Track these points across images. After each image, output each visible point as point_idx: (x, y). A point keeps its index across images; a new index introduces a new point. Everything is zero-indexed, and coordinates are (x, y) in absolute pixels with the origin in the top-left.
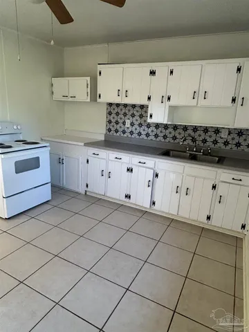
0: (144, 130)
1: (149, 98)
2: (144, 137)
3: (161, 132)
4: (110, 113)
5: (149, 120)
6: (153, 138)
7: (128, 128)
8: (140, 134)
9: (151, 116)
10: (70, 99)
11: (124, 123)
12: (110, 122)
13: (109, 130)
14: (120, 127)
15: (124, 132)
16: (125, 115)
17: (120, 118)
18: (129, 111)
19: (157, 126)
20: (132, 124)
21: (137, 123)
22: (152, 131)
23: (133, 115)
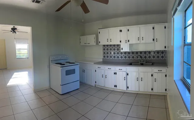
0: (120, 55)
1: (121, 42)
2: (120, 58)
3: (127, 55)
4: (104, 49)
5: (121, 51)
6: (124, 58)
7: (113, 55)
8: (118, 57)
9: (122, 49)
10: (88, 45)
11: (111, 53)
12: (104, 53)
13: (104, 57)
14: (109, 55)
15: (111, 57)
16: (111, 49)
17: (109, 51)
18: (113, 47)
19: (125, 53)
20: (114, 53)
21: (116, 53)
22: (123, 55)
23: (114, 50)
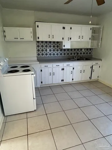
0: (56, 52)
1: (63, 39)
2: (56, 55)
4: (38, 46)
7: (48, 52)
8: (54, 54)
9: (64, 46)
11: (46, 50)
12: (39, 50)
13: (39, 54)
14: (44, 52)
15: (46, 54)
16: (46, 46)
17: (44, 48)
18: (48, 44)
20: (50, 50)
21: (52, 50)
22: (59, 52)
23: (50, 46)
